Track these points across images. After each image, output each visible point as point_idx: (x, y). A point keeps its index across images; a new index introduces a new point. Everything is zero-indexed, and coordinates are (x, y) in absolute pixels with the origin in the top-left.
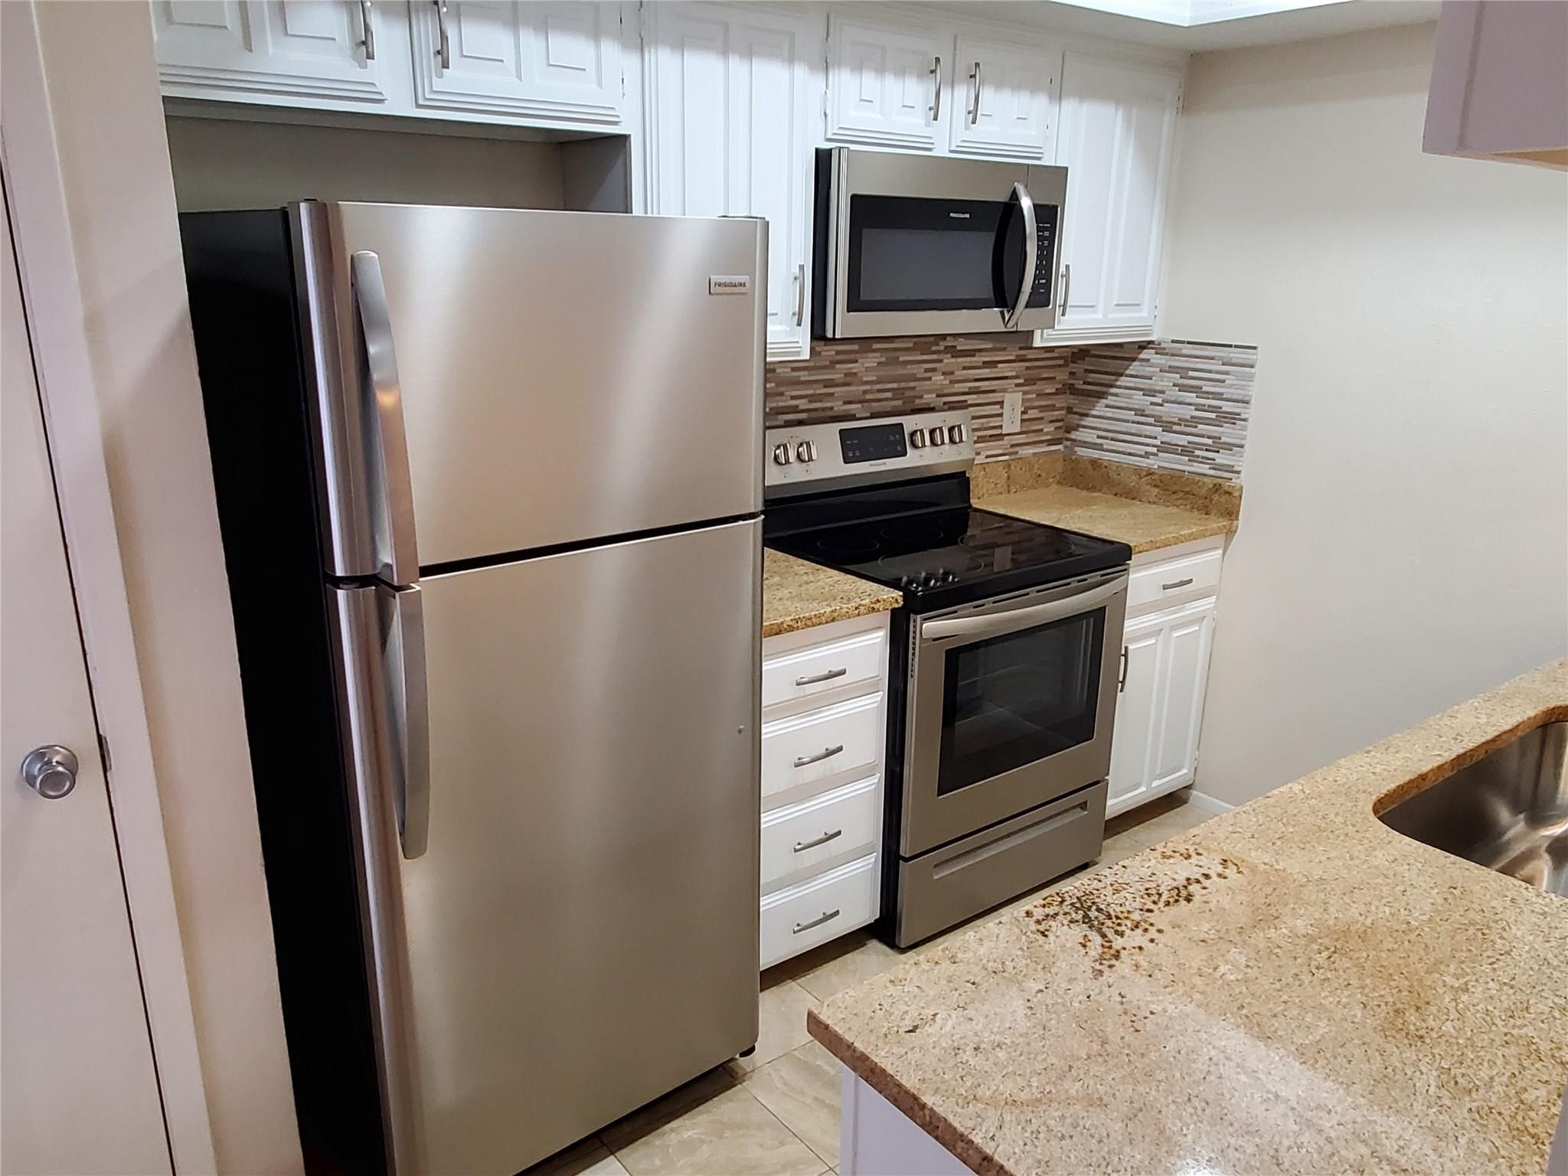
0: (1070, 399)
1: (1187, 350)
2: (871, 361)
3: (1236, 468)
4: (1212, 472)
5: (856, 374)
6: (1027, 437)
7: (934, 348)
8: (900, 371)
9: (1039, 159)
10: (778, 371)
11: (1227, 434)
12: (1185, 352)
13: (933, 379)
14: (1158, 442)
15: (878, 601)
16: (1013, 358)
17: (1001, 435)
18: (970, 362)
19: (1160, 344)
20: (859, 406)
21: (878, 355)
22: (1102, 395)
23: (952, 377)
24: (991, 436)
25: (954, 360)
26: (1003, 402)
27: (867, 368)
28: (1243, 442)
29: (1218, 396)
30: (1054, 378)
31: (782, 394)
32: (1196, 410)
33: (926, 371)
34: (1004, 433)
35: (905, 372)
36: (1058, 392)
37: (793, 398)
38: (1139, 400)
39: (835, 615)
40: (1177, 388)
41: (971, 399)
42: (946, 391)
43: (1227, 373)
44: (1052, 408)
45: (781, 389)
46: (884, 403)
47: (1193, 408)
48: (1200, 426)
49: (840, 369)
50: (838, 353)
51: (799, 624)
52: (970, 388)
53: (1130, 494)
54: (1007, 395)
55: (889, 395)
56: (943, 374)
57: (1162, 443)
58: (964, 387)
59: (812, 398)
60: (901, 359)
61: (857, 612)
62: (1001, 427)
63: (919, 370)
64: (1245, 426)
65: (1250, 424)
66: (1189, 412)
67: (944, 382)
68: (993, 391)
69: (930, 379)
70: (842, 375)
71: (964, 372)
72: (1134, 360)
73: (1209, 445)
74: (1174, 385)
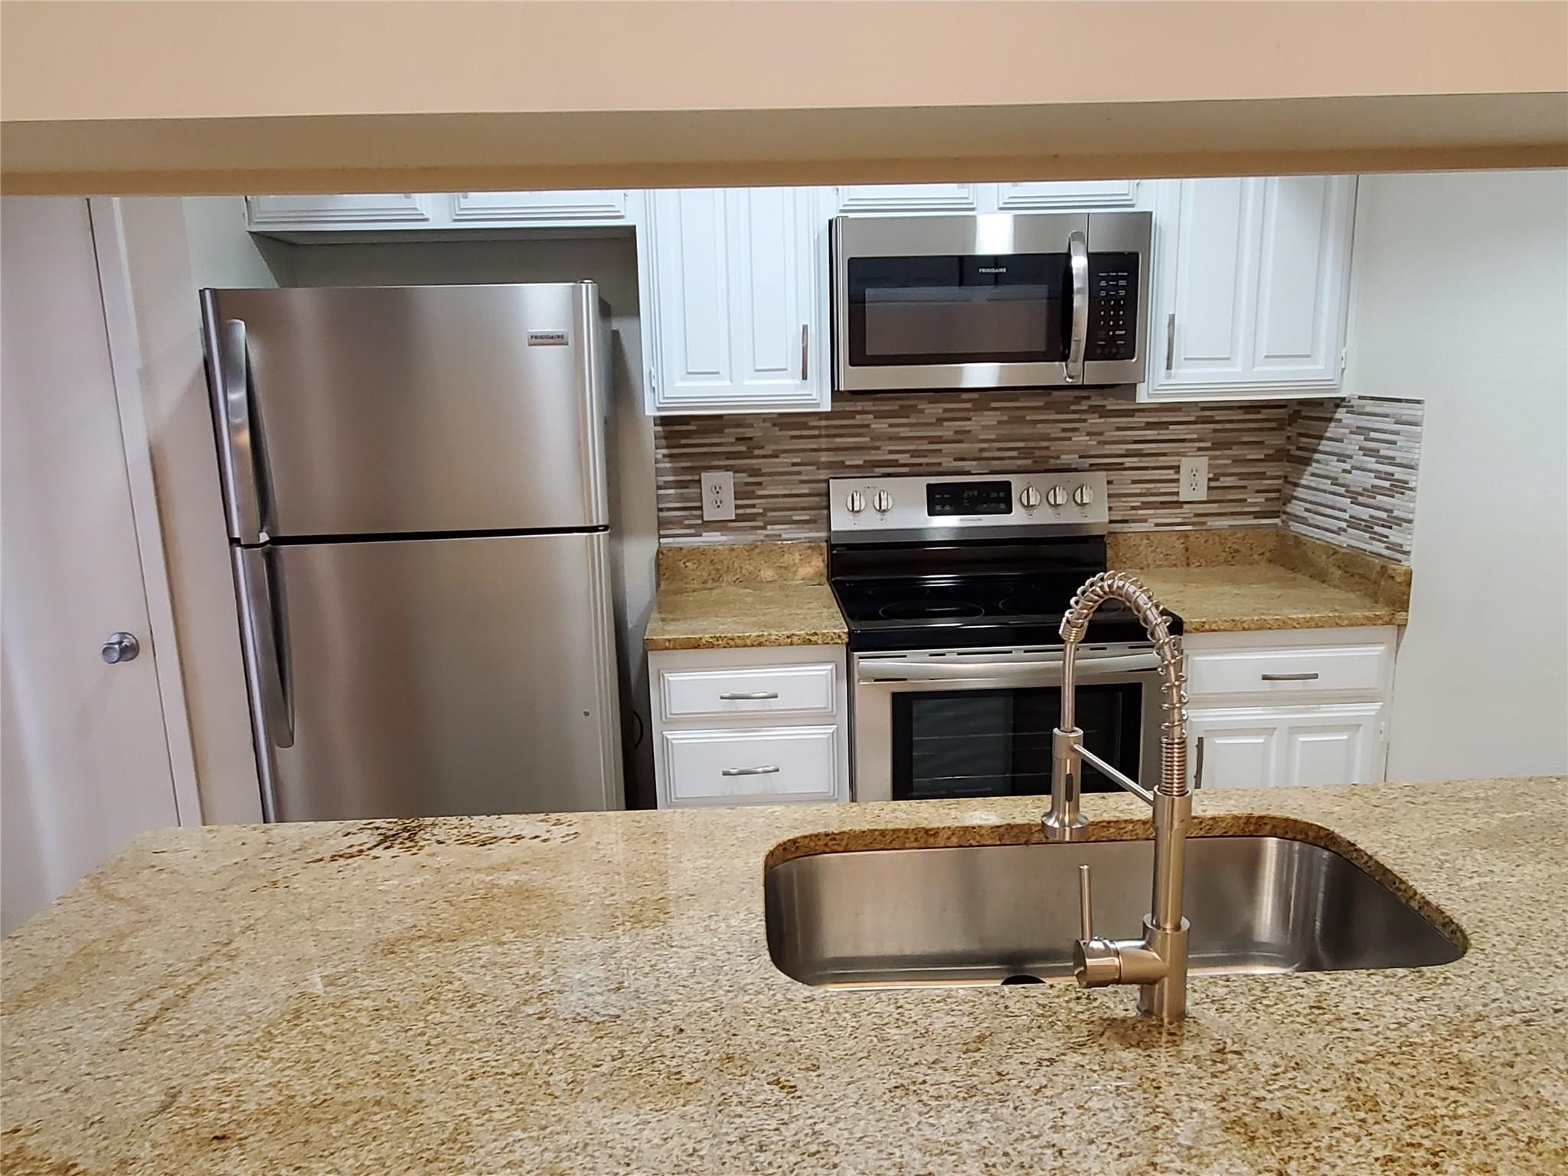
0: (1287, 467)
1: (1370, 406)
2: (989, 418)
3: (1406, 548)
4: (1386, 552)
5: (969, 431)
6: (1219, 507)
7: (1073, 407)
8: (1026, 430)
9: (1132, 206)
10: (872, 426)
11: (1397, 504)
12: (1368, 409)
13: (1074, 439)
14: (1346, 516)
15: (816, 634)
16: (1192, 419)
17: (1177, 502)
18: (1129, 422)
19: (1349, 402)
20: (974, 463)
21: (999, 413)
22: (1307, 462)
23: (1101, 438)
24: (1162, 503)
25: (1102, 420)
26: (1179, 467)
27: (983, 426)
28: (1411, 517)
29: (1391, 461)
30: (1263, 442)
31: (878, 448)
32: (1376, 477)
33: (1064, 430)
34: (1181, 500)
35: (1034, 431)
36: (1268, 459)
37: (891, 452)
38: (1335, 467)
39: (763, 640)
40: (1362, 452)
41: (1129, 462)
42: (1092, 453)
43: (1397, 433)
44: (1262, 476)
45: (877, 444)
46: (1006, 462)
47: (1373, 475)
48: (1379, 497)
49: (949, 427)
50: (945, 410)
51: (720, 642)
52: (1127, 450)
53: (1320, 576)
54: (1184, 459)
55: (1014, 454)
56: (1088, 434)
57: (1350, 517)
58: (1122, 449)
59: (914, 454)
60: (1028, 418)
61: (789, 640)
62: (1177, 494)
63: (1055, 431)
64: (1415, 497)
65: (1419, 495)
66: (1370, 480)
67: (1090, 443)
68: (1164, 455)
69: (1070, 439)
70: (952, 433)
71: (1117, 433)
72: (1331, 420)
73: (1384, 520)
74: (1360, 449)
